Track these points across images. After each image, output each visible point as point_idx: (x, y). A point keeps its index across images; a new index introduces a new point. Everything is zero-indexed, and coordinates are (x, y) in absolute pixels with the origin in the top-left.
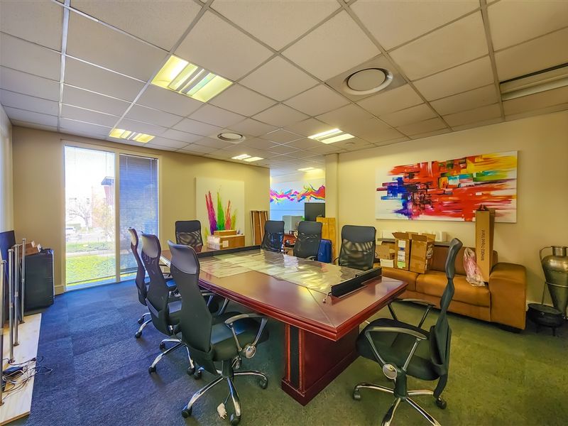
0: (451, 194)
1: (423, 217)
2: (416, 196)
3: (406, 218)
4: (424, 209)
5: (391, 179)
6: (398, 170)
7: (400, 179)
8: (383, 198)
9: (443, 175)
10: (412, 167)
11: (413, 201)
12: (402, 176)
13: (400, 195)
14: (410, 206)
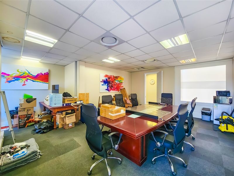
0: (116, 85)
1: (112, 91)
2: (110, 85)
3: (108, 91)
4: (112, 88)
5: (105, 79)
6: (106, 76)
7: (106, 79)
8: (102, 85)
9: (115, 80)
10: (109, 76)
11: (109, 86)
12: (107, 78)
13: (107, 84)
14: (109, 88)
